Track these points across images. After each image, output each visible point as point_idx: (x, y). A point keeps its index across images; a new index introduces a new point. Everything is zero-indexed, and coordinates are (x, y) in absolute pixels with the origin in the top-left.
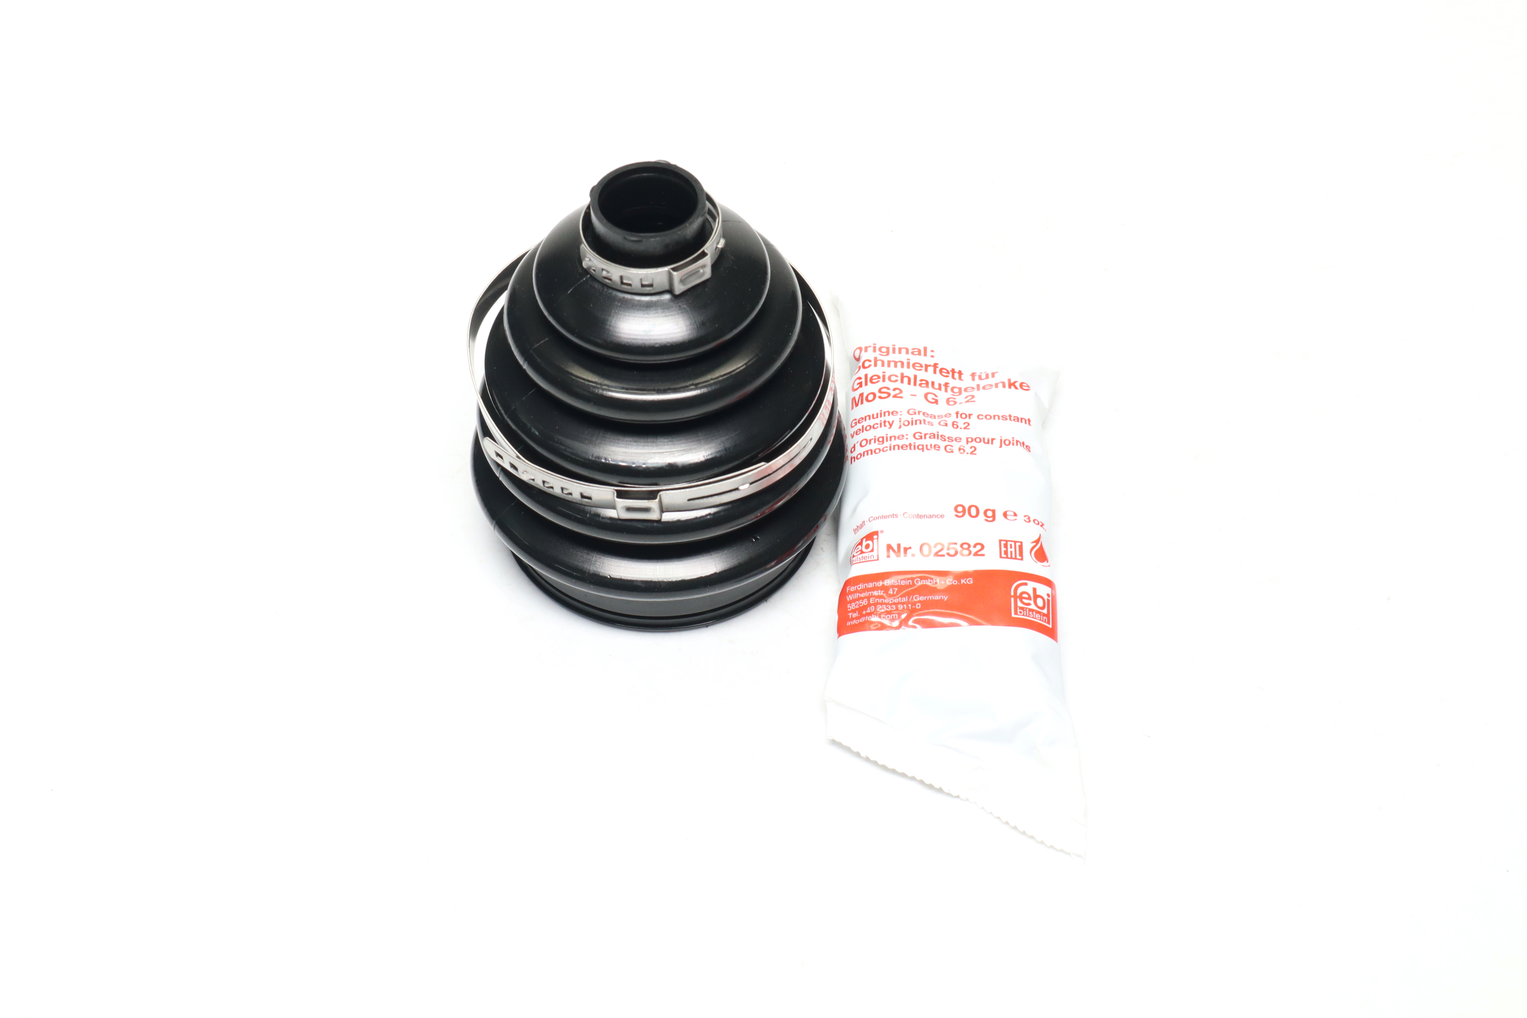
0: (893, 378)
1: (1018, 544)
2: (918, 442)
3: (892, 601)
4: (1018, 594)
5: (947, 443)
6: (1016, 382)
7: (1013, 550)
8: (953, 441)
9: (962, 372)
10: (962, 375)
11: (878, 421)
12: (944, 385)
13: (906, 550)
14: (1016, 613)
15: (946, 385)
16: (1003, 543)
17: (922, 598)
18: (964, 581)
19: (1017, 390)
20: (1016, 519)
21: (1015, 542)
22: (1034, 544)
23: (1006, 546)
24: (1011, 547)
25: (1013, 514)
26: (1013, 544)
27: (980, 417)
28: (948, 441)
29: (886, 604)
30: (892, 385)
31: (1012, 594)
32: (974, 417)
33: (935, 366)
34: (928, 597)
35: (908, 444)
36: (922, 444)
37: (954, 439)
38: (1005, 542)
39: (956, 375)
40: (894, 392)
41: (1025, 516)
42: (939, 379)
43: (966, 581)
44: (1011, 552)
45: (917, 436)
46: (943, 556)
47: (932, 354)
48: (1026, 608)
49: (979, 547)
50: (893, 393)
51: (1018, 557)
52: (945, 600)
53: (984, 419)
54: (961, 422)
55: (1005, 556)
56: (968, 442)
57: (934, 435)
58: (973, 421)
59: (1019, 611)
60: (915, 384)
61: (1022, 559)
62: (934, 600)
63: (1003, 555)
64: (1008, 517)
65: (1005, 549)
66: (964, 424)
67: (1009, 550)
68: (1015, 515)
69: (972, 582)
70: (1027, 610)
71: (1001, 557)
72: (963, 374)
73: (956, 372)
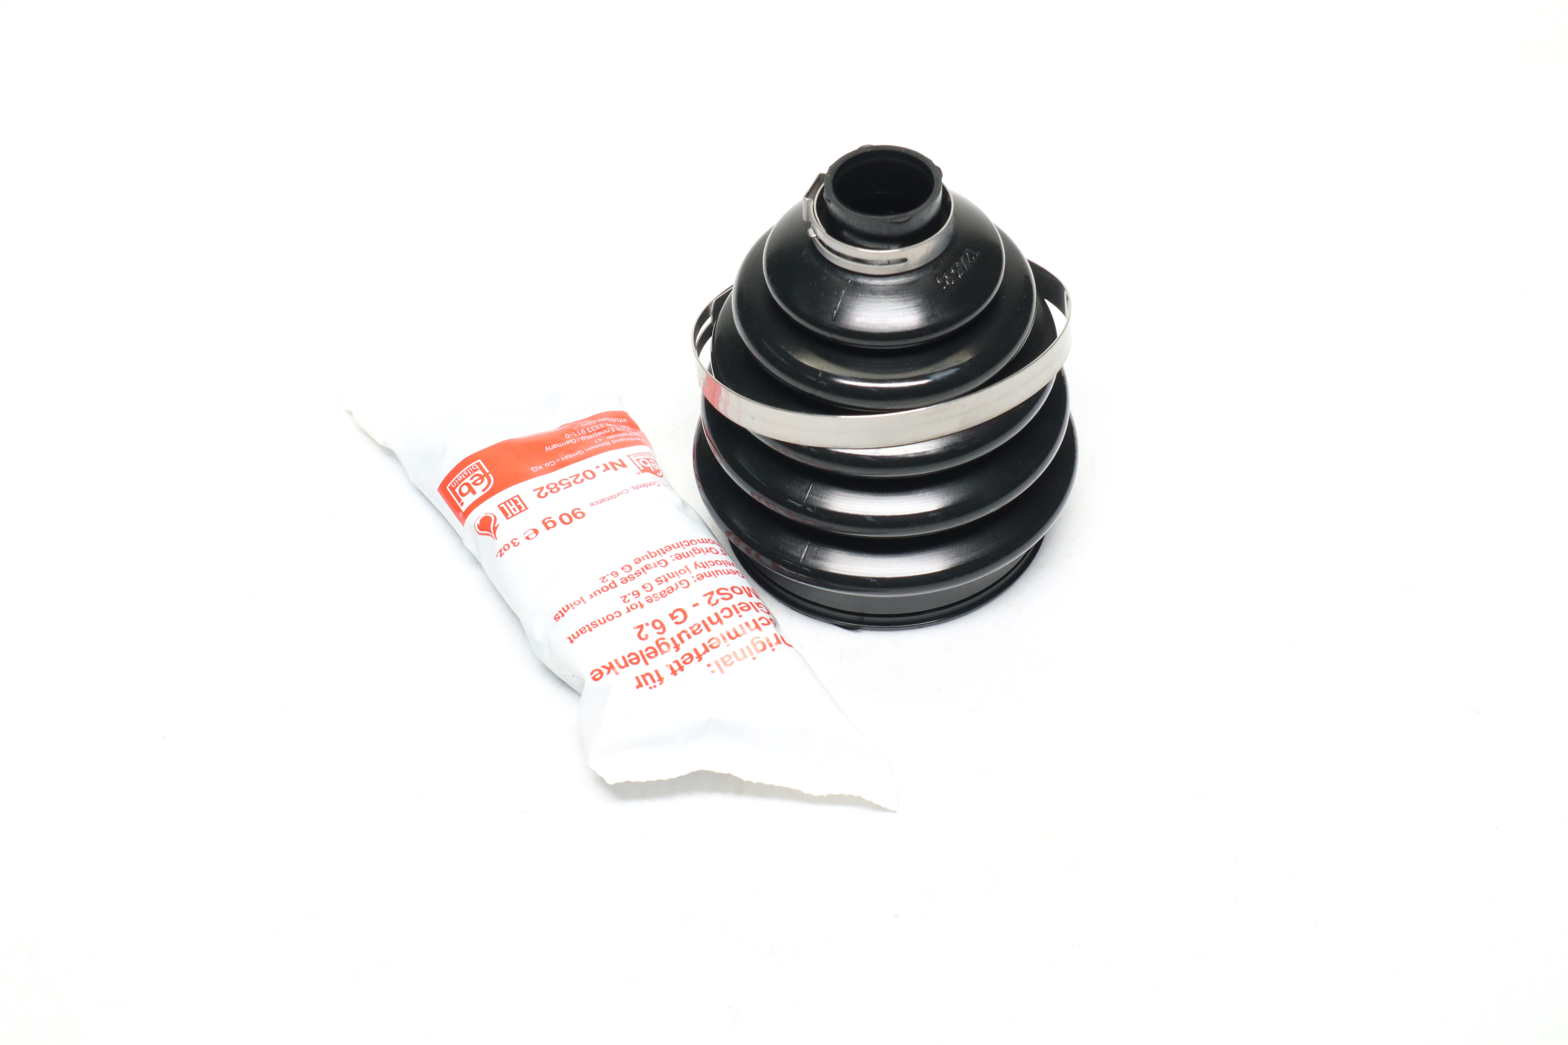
0: (727, 613)
1: (510, 515)
2: (658, 558)
3: (595, 435)
4: (485, 478)
5: (633, 572)
6: (609, 673)
7: (511, 508)
8: (628, 577)
9: (673, 675)
10: (671, 672)
11: (714, 568)
12: (679, 645)
13: (607, 468)
14: (478, 464)
15: (677, 647)
16: (524, 508)
17: (568, 442)
18: (540, 468)
19: (602, 665)
20: (524, 534)
21: (513, 515)
22: (496, 526)
23: (519, 507)
24: (514, 509)
25: (530, 537)
26: (514, 513)
27: (618, 614)
28: (632, 575)
29: (597, 431)
30: (723, 604)
31: (490, 475)
32: (624, 611)
33: (700, 657)
34: (563, 445)
35: (667, 552)
36: (654, 558)
37: (628, 579)
38: (522, 509)
39: (676, 667)
40: (716, 599)
41: (519, 543)
42: (687, 647)
43: (538, 469)
44: (511, 505)
45: (664, 564)
46: (570, 477)
47: (711, 668)
48: (472, 473)
49: (542, 494)
50: (716, 596)
51: (503, 505)
52: (546, 447)
53: (613, 614)
54: (633, 600)
55: (515, 499)
56: (613, 582)
57: (647, 568)
58: (622, 608)
59: (477, 467)
60: (703, 622)
61: (499, 506)
62: (556, 444)
63: (517, 498)
64: (532, 531)
65: (518, 504)
66: (629, 601)
67: (514, 506)
68: (527, 538)
69: (532, 469)
70: (470, 473)
71: (518, 496)
72: (672, 674)
73: (679, 669)
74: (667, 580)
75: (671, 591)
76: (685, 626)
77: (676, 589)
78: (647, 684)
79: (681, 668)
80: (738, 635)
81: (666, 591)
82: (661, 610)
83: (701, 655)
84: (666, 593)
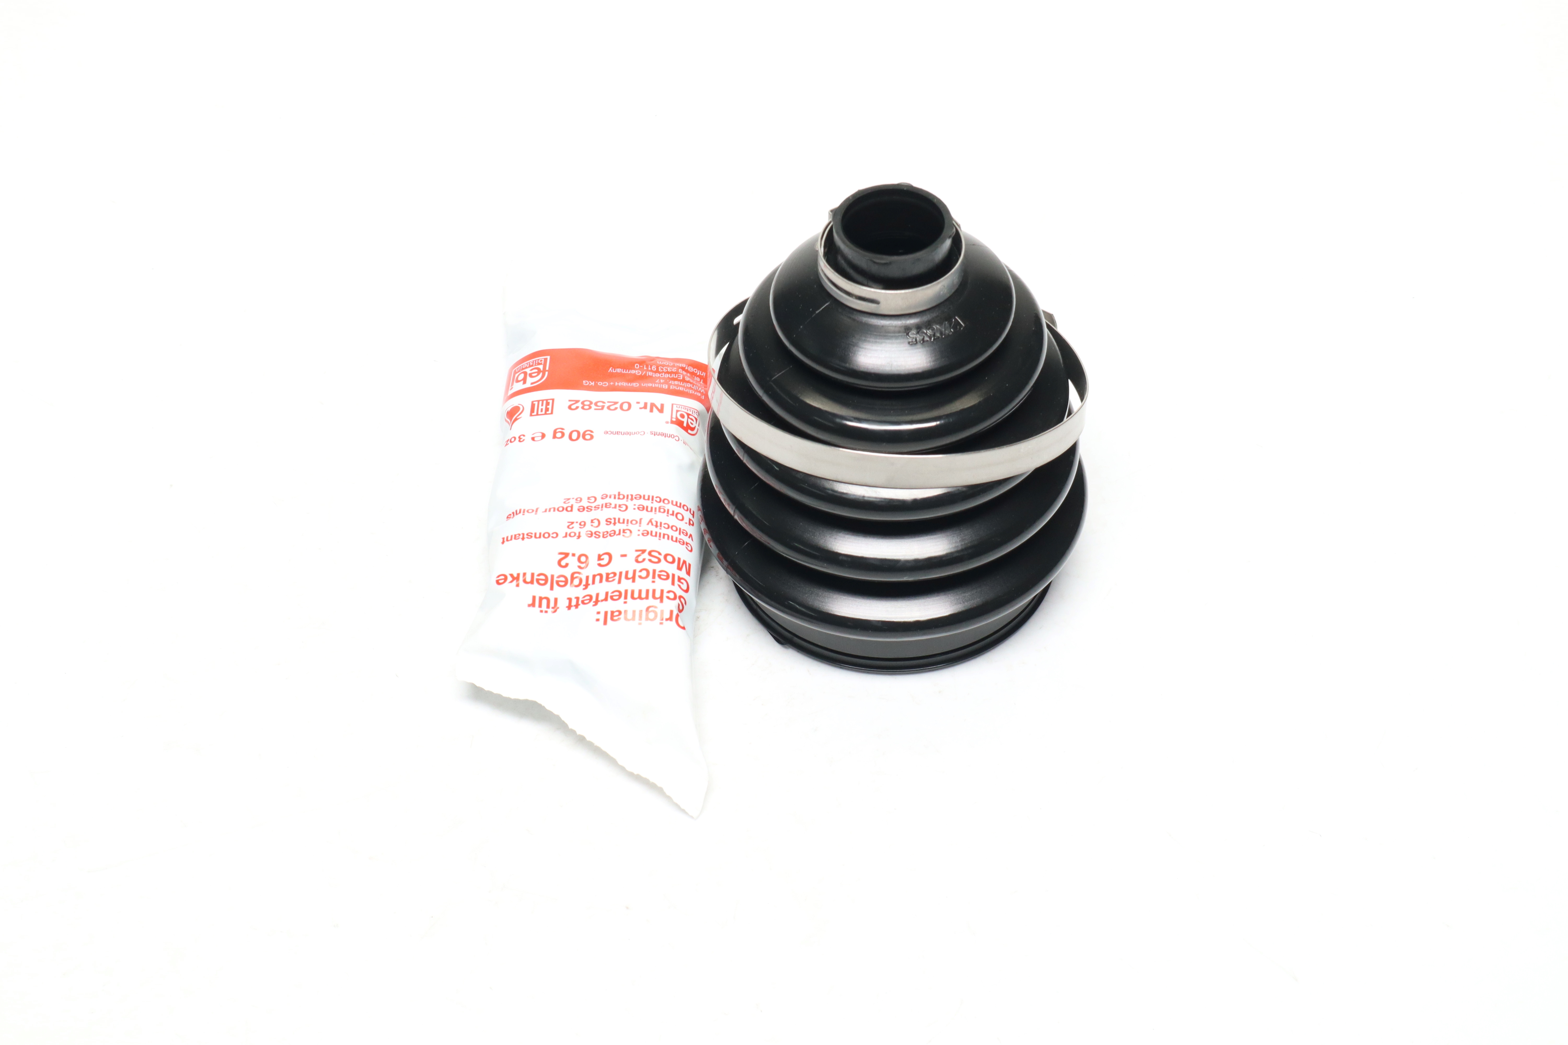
0: (644, 574)
1: (535, 413)
2: (624, 502)
3: (662, 375)
4: (541, 373)
5: (594, 505)
6: (511, 582)
7: (540, 407)
8: (587, 508)
9: (567, 609)
10: (567, 605)
11: (663, 531)
12: (589, 585)
13: (645, 407)
14: (546, 360)
16: (550, 412)
17: (633, 372)
18: (592, 384)
19: (511, 573)
20: (533, 434)
21: (537, 415)
22: (518, 418)
23: (547, 409)
24: (542, 409)
25: (536, 439)
26: (540, 413)
27: (555, 535)
28: (592, 507)
29: (668, 372)
30: (647, 565)
31: (547, 373)
32: (562, 534)
33: (596, 603)
34: (627, 372)
35: (634, 500)
36: (620, 500)
38: (547, 413)
39: (574, 602)
40: (644, 558)
41: (524, 440)
42: (594, 589)
43: (590, 383)
44: (542, 405)
45: (624, 508)
46: (608, 402)
47: (598, 616)
49: (573, 407)
50: (646, 556)
51: (537, 403)
52: (611, 368)
53: (551, 533)
54: (576, 528)
55: (549, 401)
56: (572, 507)
57: (606, 507)
58: (562, 530)
59: (543, 362)
60: (621, 573)
61: (533, 402)
62: (622, 369)
63: (551, 402)
64: (541, 435)
65: (548, 407)
66: (573, 528)
67: (544, 407)
68: (533, 439)
69: (584, 382)
70: (534, 365)
71: (553, 400)
72: (567, 607)
73: (575, 606)
74: (615, 524)
75: (612, 535)
76: (603, 571)
77: (617, 535)
78: (540, 606)
79: (577, 606)
80: (640, 597)
81: (609, 533)
82: (593, 547)
83: (599, 601)
84: (608, 535)
